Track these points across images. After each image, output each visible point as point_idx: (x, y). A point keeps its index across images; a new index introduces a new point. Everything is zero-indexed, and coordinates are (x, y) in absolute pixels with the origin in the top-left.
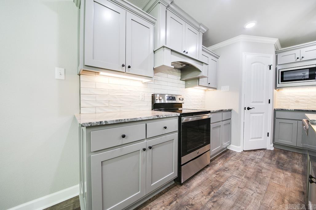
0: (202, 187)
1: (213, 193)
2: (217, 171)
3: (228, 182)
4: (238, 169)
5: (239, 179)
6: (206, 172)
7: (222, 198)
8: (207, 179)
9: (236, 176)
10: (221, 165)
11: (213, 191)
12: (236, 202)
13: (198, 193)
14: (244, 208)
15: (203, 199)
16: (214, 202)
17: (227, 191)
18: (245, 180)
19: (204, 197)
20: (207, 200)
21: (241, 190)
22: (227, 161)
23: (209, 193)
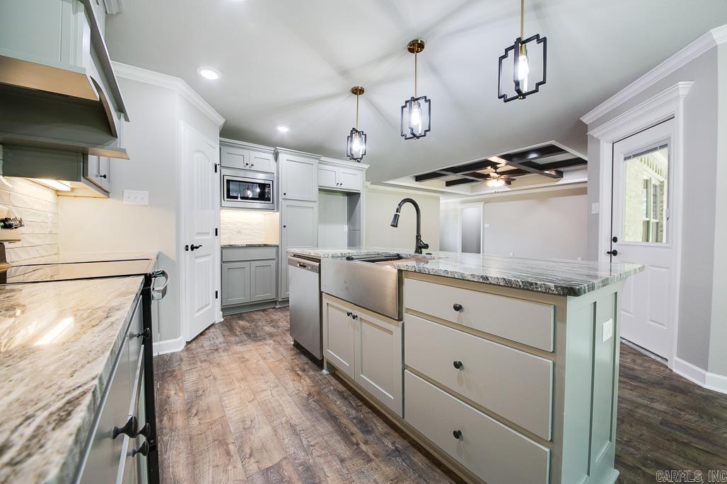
0: (203, 459)
1: (232, 447)
2: (189, 410)
3: (228, 409)
4: (215, 379)
5: (235, 391)
6: (172, 430)
7: (252, 438)
8: (191, 439)
9: (226, 390)
10: (181, 394)
11: (227, 444)
12: (270, 422)
13: (211, 474)
14: (285, 418)
15: (231, 473)
16: (251, 455)
17: (243, 421)
18: (243, 384)
19: (229, 468)
20: (239, 465)
21: (256, 402)
22: (181, 379)
23: (228, 453)
